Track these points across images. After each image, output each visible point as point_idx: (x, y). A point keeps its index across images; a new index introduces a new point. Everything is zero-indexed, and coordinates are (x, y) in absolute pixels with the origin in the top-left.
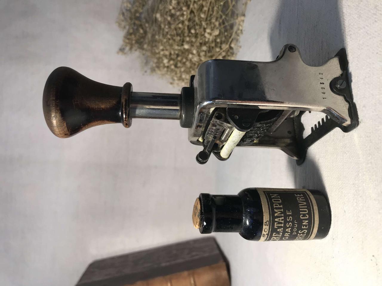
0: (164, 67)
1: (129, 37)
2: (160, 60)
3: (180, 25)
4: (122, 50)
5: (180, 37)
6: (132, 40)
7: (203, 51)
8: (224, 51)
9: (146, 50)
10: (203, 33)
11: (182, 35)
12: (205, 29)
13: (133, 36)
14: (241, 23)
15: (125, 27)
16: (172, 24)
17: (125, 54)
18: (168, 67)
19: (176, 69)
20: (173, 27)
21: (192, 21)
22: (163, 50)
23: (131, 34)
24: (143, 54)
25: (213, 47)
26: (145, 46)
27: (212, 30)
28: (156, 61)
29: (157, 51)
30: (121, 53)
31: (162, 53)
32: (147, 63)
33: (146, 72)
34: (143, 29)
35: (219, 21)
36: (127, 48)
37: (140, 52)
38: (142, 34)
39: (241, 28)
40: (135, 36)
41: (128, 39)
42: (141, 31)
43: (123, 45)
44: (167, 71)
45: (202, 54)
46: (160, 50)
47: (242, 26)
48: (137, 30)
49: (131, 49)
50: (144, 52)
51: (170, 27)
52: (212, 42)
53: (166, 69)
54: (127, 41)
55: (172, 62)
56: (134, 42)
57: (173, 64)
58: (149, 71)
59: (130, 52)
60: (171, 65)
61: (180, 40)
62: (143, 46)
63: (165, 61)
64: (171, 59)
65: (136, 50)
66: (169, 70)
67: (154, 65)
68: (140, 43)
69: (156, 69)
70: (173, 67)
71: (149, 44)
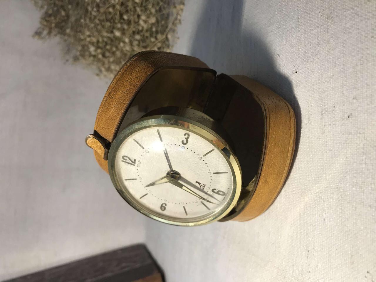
0: (91, 55)
1: (47, 19)
2: (85, 48)
3: (111, 10)
4: (38, 34)
5: (111, 23)
6: (51, 23)
7: (137, 40)
8: (159, 42)
9: (69, 35)
10: (137, 20)
11: (112, 21)
12: (139, 16)
13: (53, 18)
14: (180, 12)
15: (42, 7)
16: (101, 7)
17: (42, 38)
18: (94, 56)
19: (104, 59)
20: (102, 10)
21: (124, 6)
22: (89, 36)
23: (50, 16)
24: (65, 41)
25: (147, 37)
26: (68, 31)
27: (148, 17)
28: (80, 48)
29: (82, 37)
30: (37, 37)
31: (88, 39)
32: (68, 51)
33: (67, 61)
34: (65, 10)
35: (156, 8)
36: (45, 32)
37: (61, 38)
38: (63, 16)
39: (179, 17)
40: (55, 19)
41: (46, 21)
42: (63, 13)
43: (39, 28)
44: (94, 61)
45: (135, 43)
46: (86, 36)
47: (180, 15)
48: (58, 11)
49: (49, 33)
50: (66, 38)
51: (98, 11)
52: (147, 31)
53: (92, 58)
54: (45, 23)
55: (99, 51)
56: (53, 25)
57: (101, 53)
58: (71, 60)
59: (47, 36)
60: (98, 54)
61: (110, 26)
62: (65, 30)
63: (92, 49)
64: (98, 47)
65: (56, 35)
66: (96, 59)
67: (78, 53)
68: (61, 27)
69: (80, 58)
70: (100, 56)
71: (72, 28)
